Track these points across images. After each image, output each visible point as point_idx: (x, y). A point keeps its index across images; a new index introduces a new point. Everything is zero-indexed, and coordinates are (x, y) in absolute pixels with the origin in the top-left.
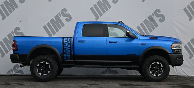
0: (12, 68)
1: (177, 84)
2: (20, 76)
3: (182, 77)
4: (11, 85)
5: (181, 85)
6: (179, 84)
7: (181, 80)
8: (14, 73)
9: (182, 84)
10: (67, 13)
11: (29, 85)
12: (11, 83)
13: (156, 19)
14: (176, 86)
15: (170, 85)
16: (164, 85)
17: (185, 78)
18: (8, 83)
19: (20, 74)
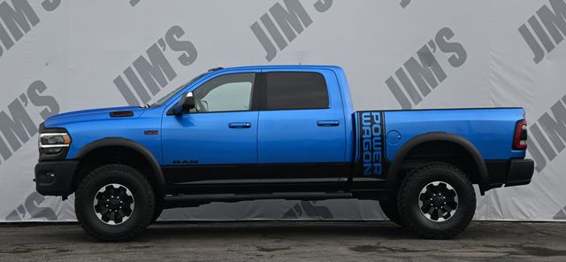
0: (22, 202)
1: (513, 246)
2: (46, 227)
3: (515, 224)
4: (34, 252)
5: (525, 248)
6: (520, 246)
7: (520, 234)
8: (30, 216)
9: (526, 246)
10: (182, 39)
11: (88, 251)
12: (30, 246)
13: (442, 58)
14: (514, 250)
15: (494, 250)
16: (480, 249)
17: (528, 226)
18: (22, 249)
19: (46, 220)
